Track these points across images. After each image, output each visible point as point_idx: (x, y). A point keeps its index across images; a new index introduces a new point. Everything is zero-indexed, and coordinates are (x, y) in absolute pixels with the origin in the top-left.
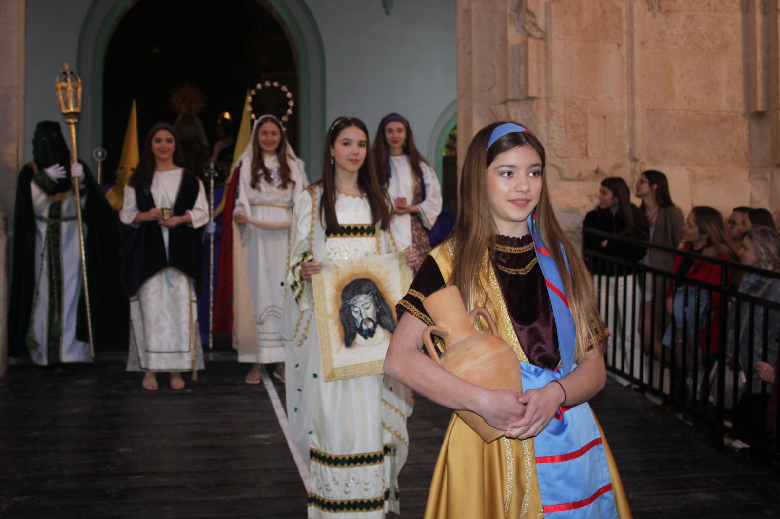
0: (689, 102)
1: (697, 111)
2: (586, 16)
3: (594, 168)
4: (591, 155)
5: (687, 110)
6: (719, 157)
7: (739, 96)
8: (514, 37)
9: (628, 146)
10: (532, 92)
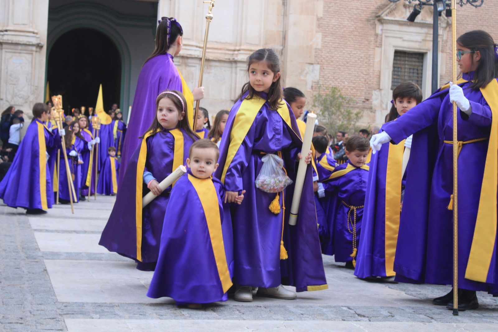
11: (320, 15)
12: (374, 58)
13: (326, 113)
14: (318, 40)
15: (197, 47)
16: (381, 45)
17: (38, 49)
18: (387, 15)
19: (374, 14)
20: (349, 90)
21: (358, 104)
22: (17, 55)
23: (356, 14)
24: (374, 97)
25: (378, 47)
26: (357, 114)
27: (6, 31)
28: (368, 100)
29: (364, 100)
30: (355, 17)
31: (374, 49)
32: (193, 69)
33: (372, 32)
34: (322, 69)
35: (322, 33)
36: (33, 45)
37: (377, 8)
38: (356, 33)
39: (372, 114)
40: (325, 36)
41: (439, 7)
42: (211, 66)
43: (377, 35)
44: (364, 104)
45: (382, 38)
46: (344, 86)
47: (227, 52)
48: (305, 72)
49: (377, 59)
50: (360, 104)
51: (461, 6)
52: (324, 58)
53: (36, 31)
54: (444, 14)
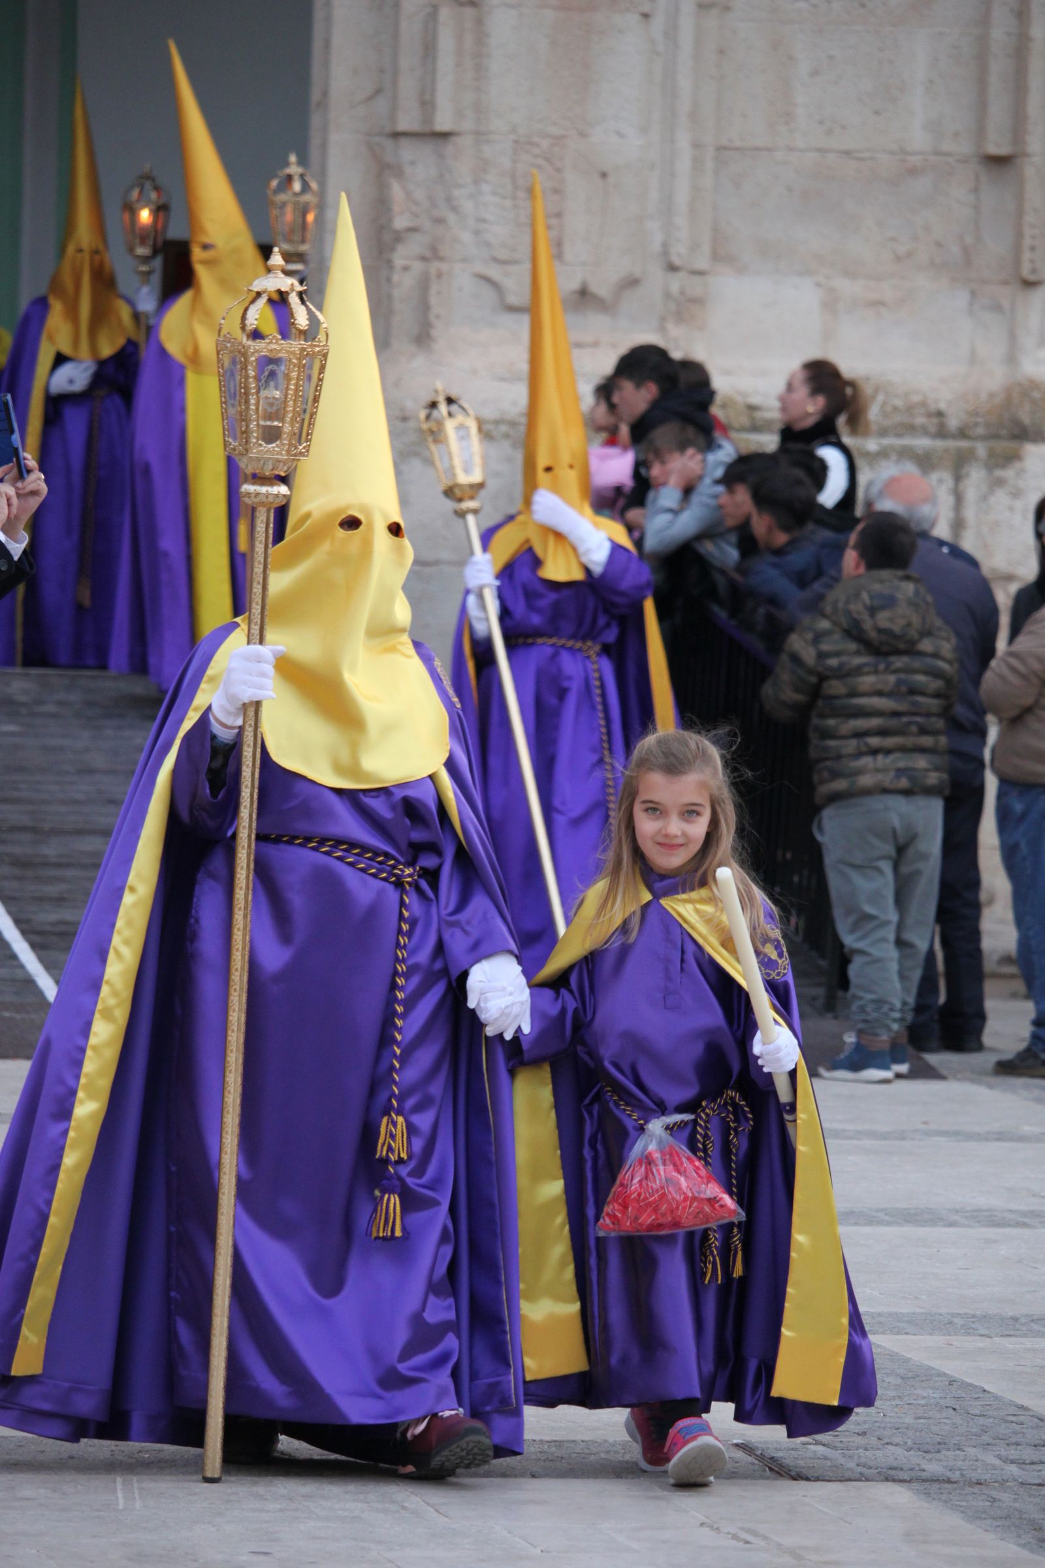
0: (829, 132)
1: (847, 153)
3: (575, 285)
4: (569, 255)
5: (822, 151)
6: (898, 259)
9: (658, 239)
10: (443, 122)
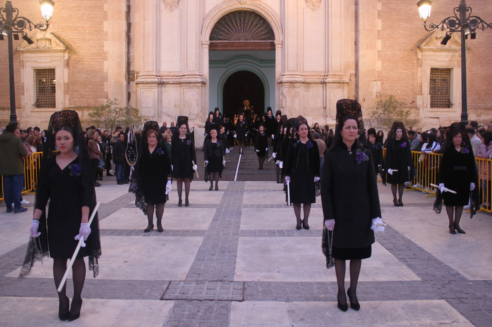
1: (314, 107)
2: (292, 94)
7: (322, 105)
8: (281, 97)
10: (283, 106)
11: (380, 49)
12: (417, 74)
13: (386, 112)
14: (379, 66)
15: (300, 75)
16: (422, 65)
17: (203, 85)
18: (424, 46)
19: (416, 46)
20: (401, 96)
21: (408, 105)
22: (191, 89)
23: (404, 47)
24: (418, 100)
25: (419, 67)
26: (407, 113)
27: (184, 76)
28: (414, 102)
29: (412, 102)
30: (403, 48)
31: (417, 68)
32: (298, 89)
33: (415, 57)
34: (382, 84)
35: (382, 60)
36: (199, 83)
37: (418, 42)
38: (404, 59)
39: (417, 111)
40: (383, 62)
41: (466, 32)
42: (309, 87)
43: (418, 59)
44: (412, 105)
45: (422, 61)
46: (398, 94)
47: (320, 77)
48: (371, 86)
49: (419, 75)
50: (409, 105)
51: (483, 30)
52: (384, 77)
53: (201, 74)
54: (469, 37)
